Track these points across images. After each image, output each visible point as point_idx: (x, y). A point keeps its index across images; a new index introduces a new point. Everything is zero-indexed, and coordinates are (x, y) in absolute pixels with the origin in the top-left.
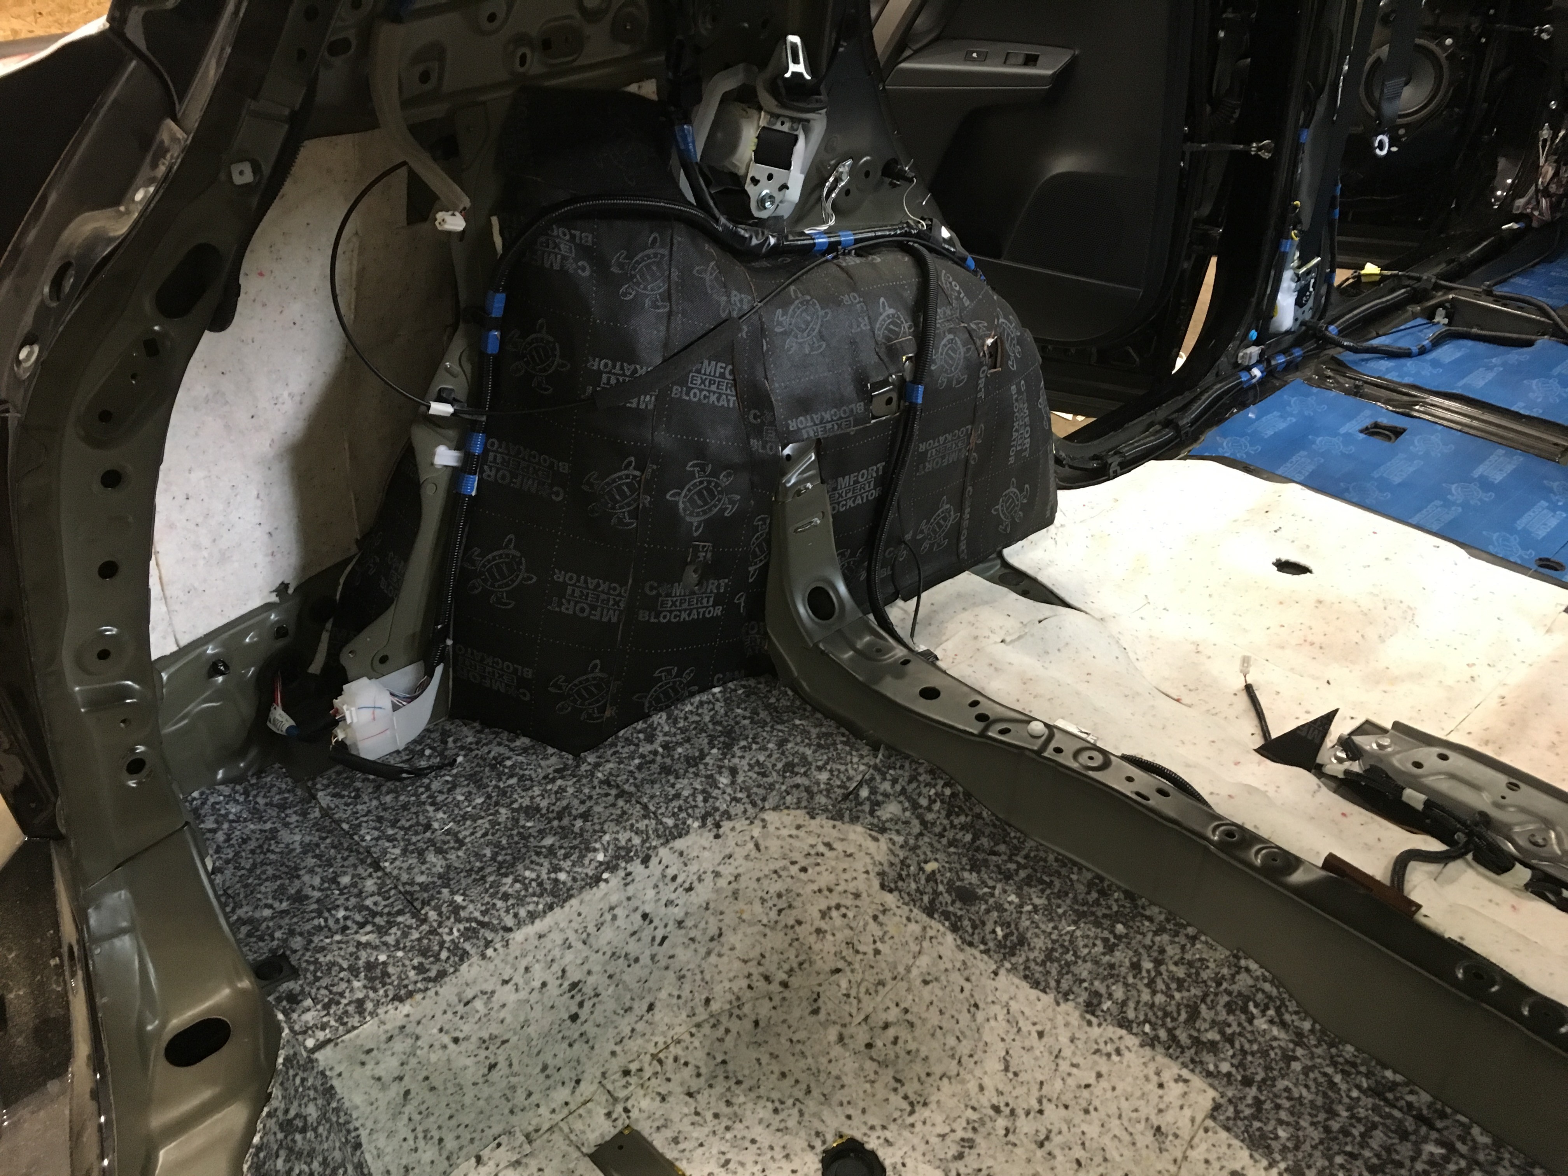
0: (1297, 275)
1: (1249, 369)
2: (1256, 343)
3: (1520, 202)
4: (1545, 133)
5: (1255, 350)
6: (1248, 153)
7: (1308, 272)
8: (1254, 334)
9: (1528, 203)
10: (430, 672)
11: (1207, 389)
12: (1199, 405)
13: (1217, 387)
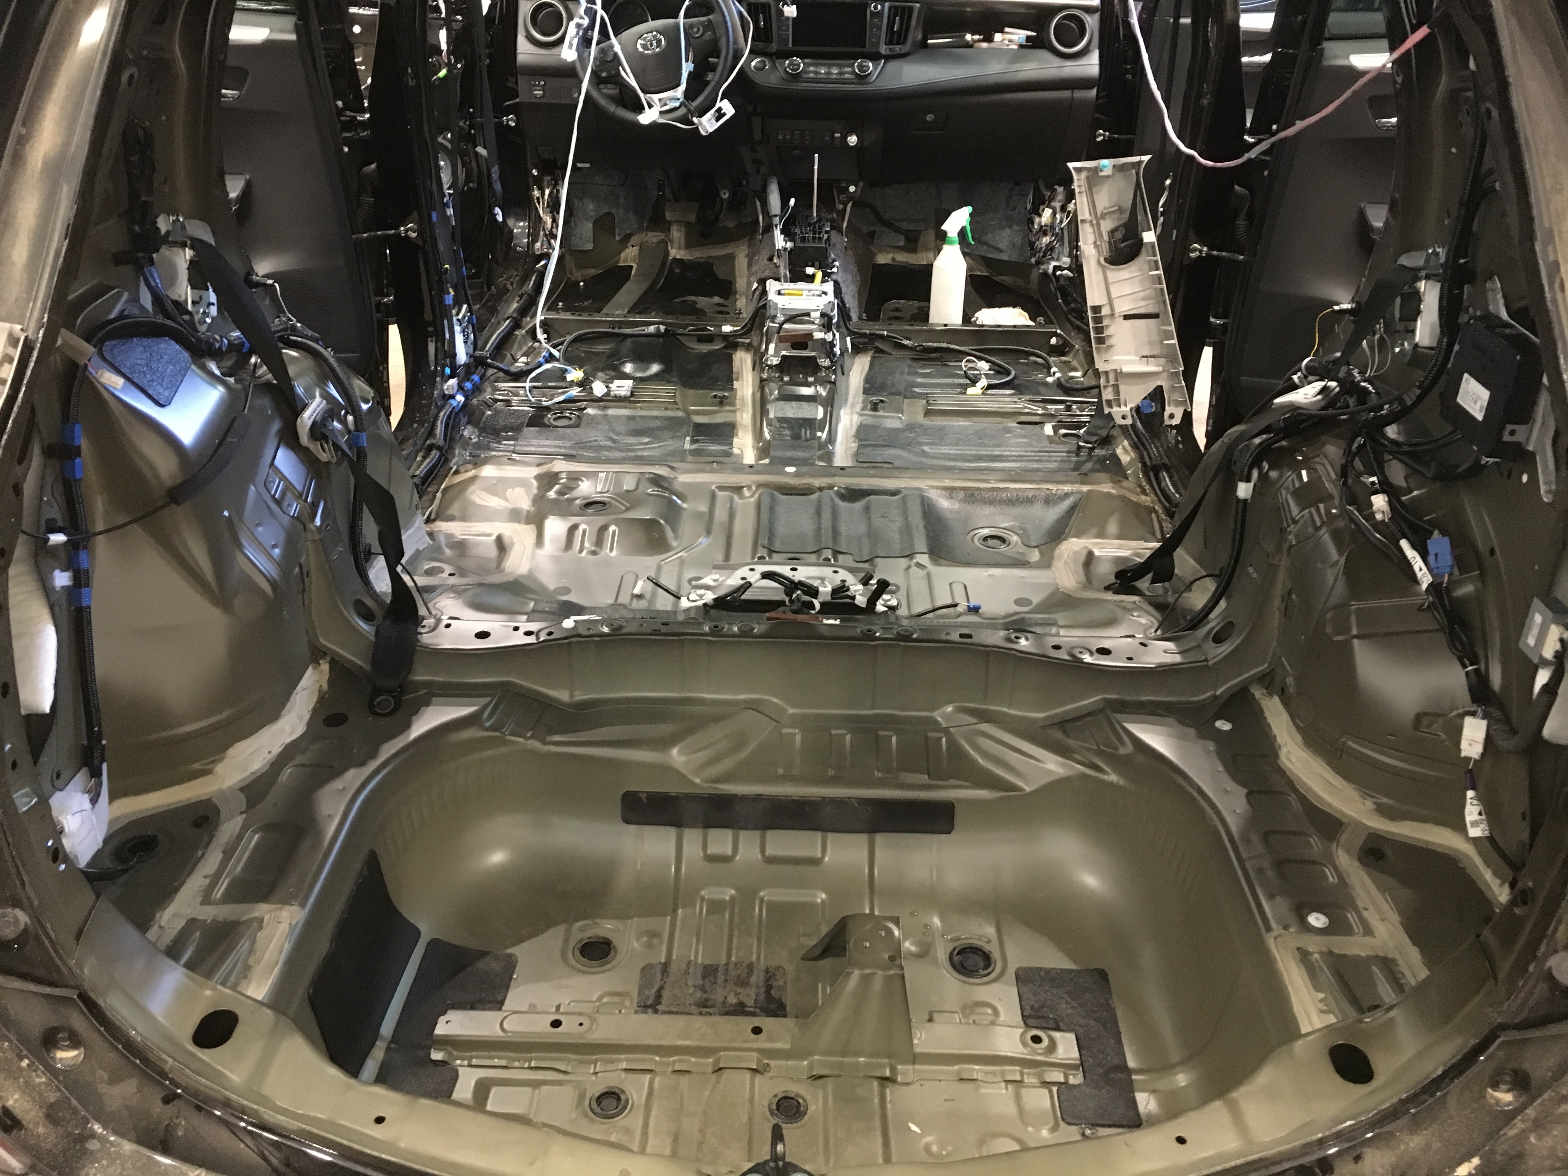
0: (458, 320)
1: (453, 397)
2: (452, 376)
3: (538, 245)
4: (536, 193)
5: (453, 382)
6: (400, 234)
7: (464, 317)
8: (448, 371)
9: (542, 245)
10: (96, 774)
11: (436, 418)
12: (439, 430)
13: (442, 414)
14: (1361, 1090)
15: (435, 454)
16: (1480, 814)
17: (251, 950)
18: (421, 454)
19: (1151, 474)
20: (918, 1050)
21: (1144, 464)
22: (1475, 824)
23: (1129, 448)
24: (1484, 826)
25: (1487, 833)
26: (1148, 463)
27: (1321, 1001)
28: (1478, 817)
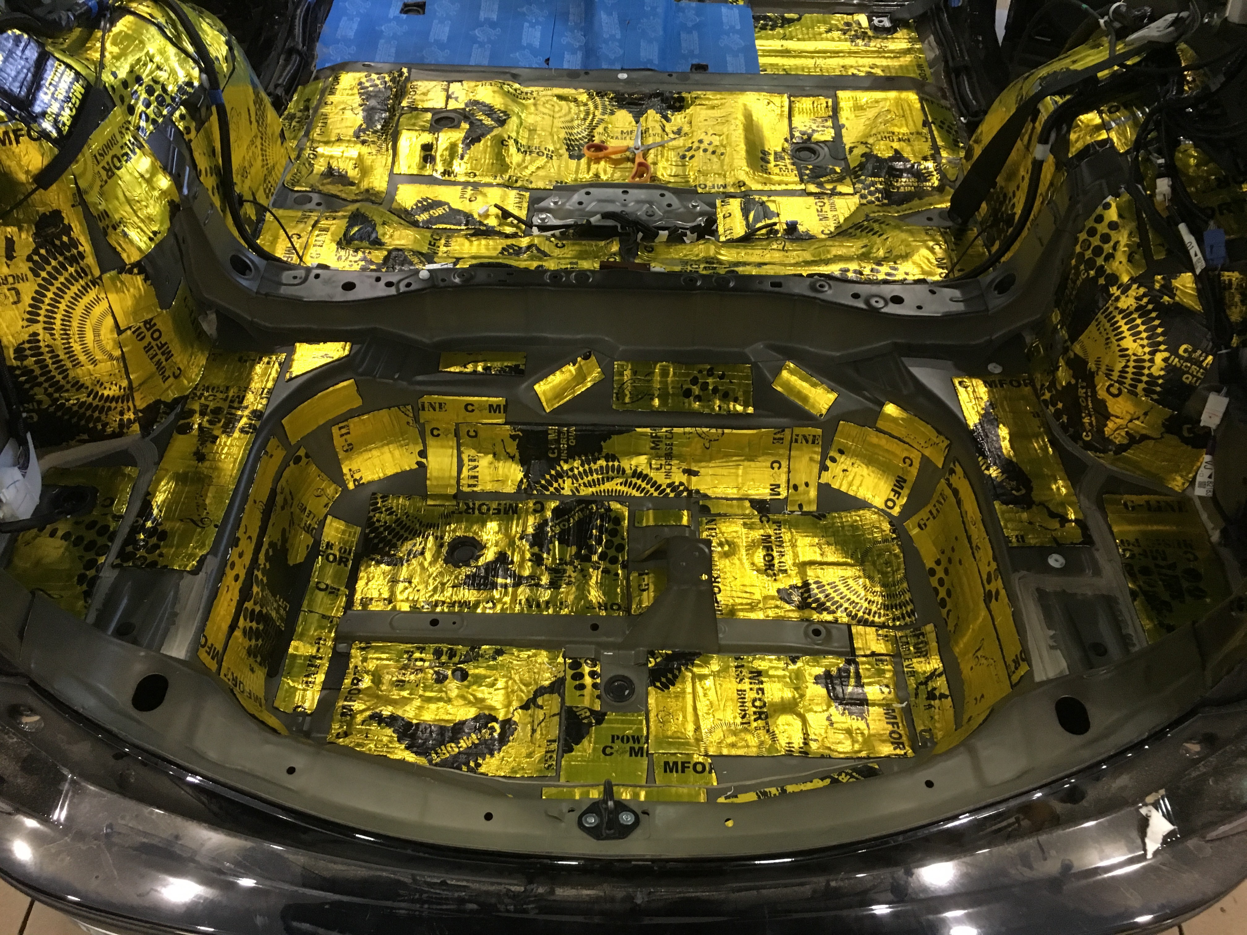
10: (23, 443)
11: (294, 18)
12: (298, 30)
13: (299, 11)
14: (1078, 739)
15: (296, 59)
16: (1210, 477)
17: (176, 598)
18: (282, 57)
19: (953, 76)
20: (723, 642)
21: (946, 62)
22: (1202, 485)
23: (934, 44)
24: (1210, 487)
25: (1210, 494)
26: (951, 63)
27: (1052, 637)
28: (1207, 480)
